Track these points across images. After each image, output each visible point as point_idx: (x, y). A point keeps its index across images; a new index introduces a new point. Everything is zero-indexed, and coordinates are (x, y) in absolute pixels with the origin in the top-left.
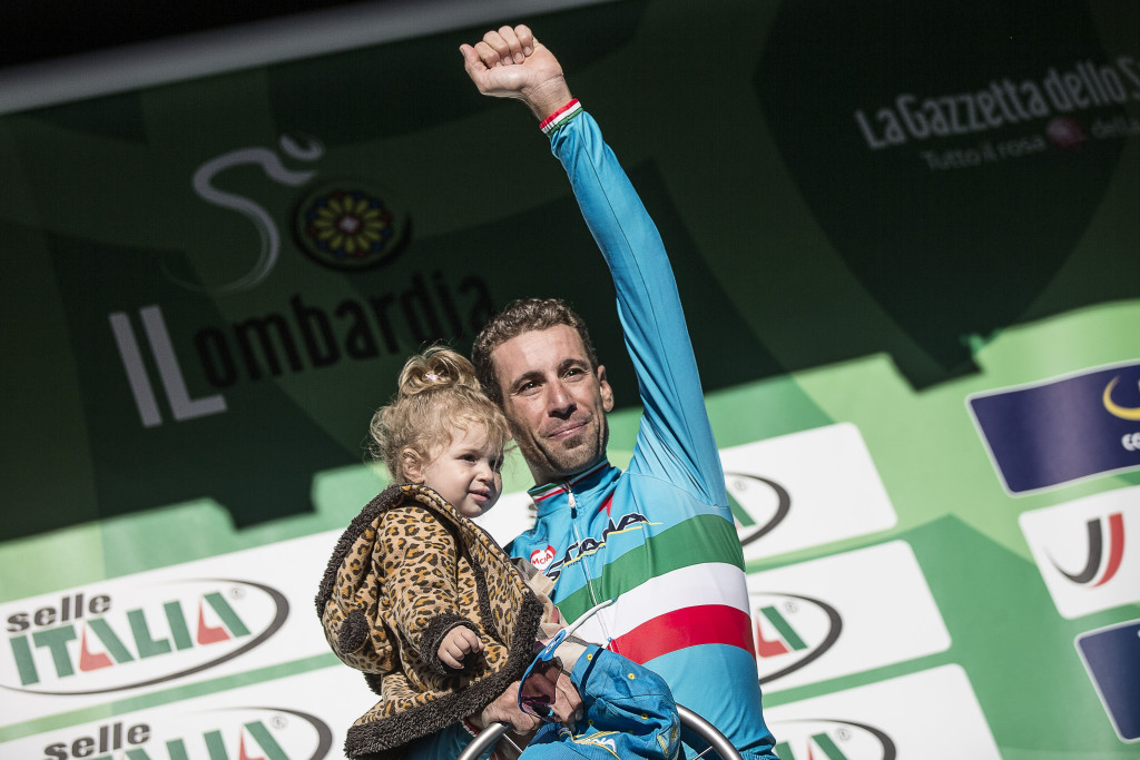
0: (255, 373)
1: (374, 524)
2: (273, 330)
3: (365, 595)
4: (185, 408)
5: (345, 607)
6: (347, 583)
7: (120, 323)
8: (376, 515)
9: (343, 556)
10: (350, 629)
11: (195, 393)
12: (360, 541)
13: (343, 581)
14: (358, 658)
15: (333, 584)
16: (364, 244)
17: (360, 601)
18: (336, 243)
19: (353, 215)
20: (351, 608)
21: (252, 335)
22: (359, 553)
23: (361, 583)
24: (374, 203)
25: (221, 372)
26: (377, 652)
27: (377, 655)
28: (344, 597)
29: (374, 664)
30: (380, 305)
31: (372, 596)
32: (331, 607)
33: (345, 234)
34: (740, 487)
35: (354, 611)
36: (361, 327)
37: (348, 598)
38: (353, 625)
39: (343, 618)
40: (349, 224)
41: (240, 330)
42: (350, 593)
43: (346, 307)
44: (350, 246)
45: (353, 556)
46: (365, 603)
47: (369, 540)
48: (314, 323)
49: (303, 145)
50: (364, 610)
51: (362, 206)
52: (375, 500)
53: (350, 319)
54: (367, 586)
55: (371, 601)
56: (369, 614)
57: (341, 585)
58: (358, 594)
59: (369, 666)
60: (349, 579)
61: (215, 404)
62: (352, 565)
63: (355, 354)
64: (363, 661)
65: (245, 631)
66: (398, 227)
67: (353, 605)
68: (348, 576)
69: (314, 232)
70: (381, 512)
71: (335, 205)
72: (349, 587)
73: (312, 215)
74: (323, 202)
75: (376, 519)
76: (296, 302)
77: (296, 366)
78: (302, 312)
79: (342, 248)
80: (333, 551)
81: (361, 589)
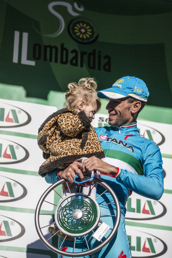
0: (45, 59)
1: (58, 116)
2: (54, 50)
3: (49, 132)
4: (25, 61)
5: (43, 133)
6: (46, 128)
7: (17, 34)
8: (60, 114)
9: (48, 121)
10: (42, 139)
11: (28, 59)
12: (53, 119)
13: (46, 126)
14: (42, 147)
15: (43, 127)
16: (85, 37)
17: (47, 133)
18: (78, 34)
19: (85, 29)
20: (44, 134)
21: (48, 49)
22: (52, 121)
23: (50, 129)
24: (91, 28)
25: (37, 56)
26: (47, 147)
27: (47, 148)
28: (44, 131)
29: (45, 150)
30: (83, 54)
31: (51, 133)
32: (41, 132)
33: (81, 33)
34: (154, 132)
35: (45, 135)
36: (76, 58)
37: (45, 131)
38: (43, 138)
39: (42, 136)
40: (83, 31)
41: (46, 47)
42: (46, 130)
43: (74, 51)
44: (81, 36)
45: (50, 122)
46: (48, 134)
47: (56, 119)
48: (65, 52)
49: (79, 7)
50: (48, 136)
51: (88, 27)
52: (61, 110)
53: (74, 54)
54: (51, 130)
55: (50, 134)
56: (49, 137)
57: (45, 127)
58: (48, 131)
59: (44, 150)
60: (47, 127)
61: (33, 63)
62: (49, 124)
63: (72, 64)
64: (43, 148)
65: (18, 122)
66: (95, 36)
67: (45, 133)
68: (47, 126)
69: (74, 29)
70: (61, 113)
71: (81, 24)
72: (46, 129)
73: (75, 25)
74: (79, 22)
75: (59, 115)
76: (62, 45)
77: (56, 61)
78: (63, 48)
79: (79, 36)
80: (46, 118)
81: (49, 131)
